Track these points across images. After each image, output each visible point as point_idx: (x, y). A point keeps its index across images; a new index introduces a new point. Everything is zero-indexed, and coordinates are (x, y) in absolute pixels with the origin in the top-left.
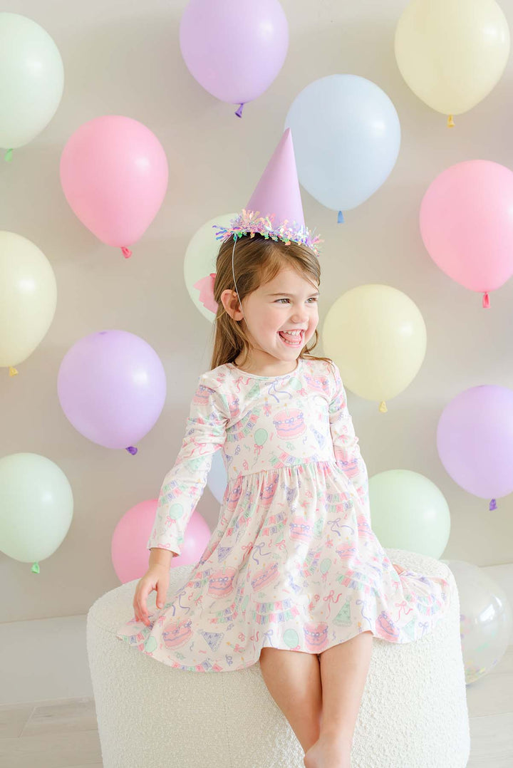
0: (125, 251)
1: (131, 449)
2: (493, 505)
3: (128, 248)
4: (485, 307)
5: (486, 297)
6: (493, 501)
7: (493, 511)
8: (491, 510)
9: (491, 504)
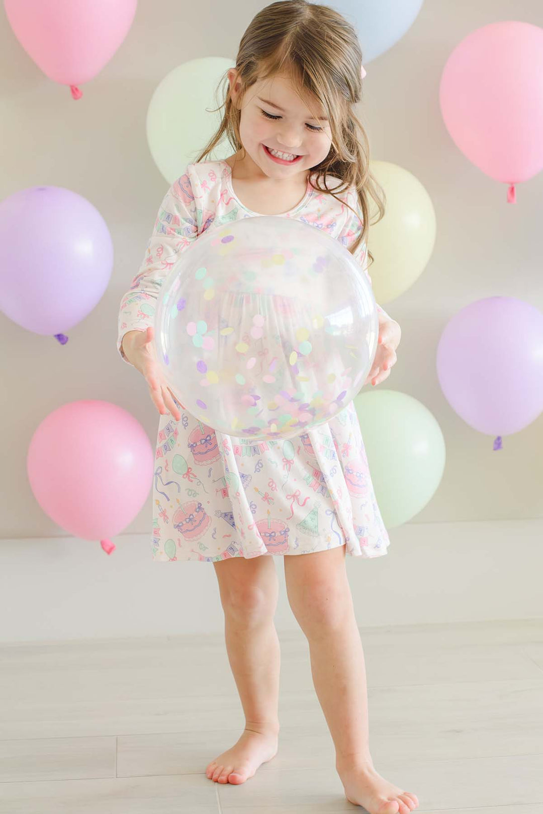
0: (75, 91)
1: (61, 338)
2: (498, 443)
3: (79, 88)
4: (509, 201)
5: (512, 190)
6: (499, 438)
7: (499, 452)
8: (495, 449)
9: (495, 443)
